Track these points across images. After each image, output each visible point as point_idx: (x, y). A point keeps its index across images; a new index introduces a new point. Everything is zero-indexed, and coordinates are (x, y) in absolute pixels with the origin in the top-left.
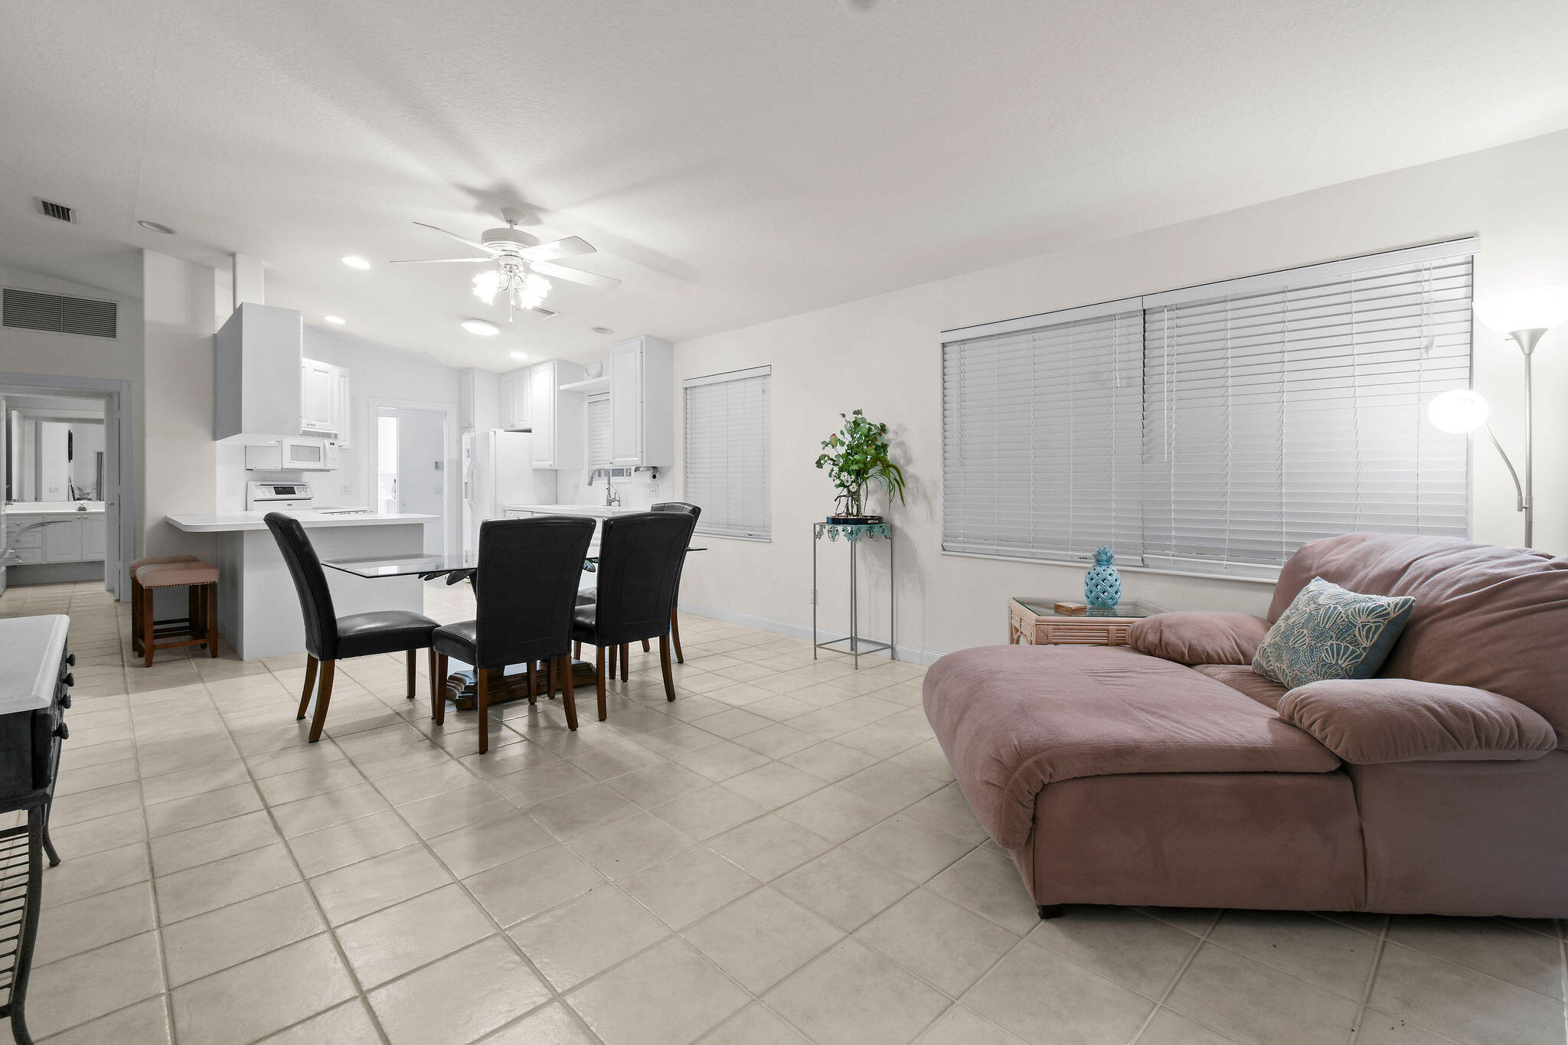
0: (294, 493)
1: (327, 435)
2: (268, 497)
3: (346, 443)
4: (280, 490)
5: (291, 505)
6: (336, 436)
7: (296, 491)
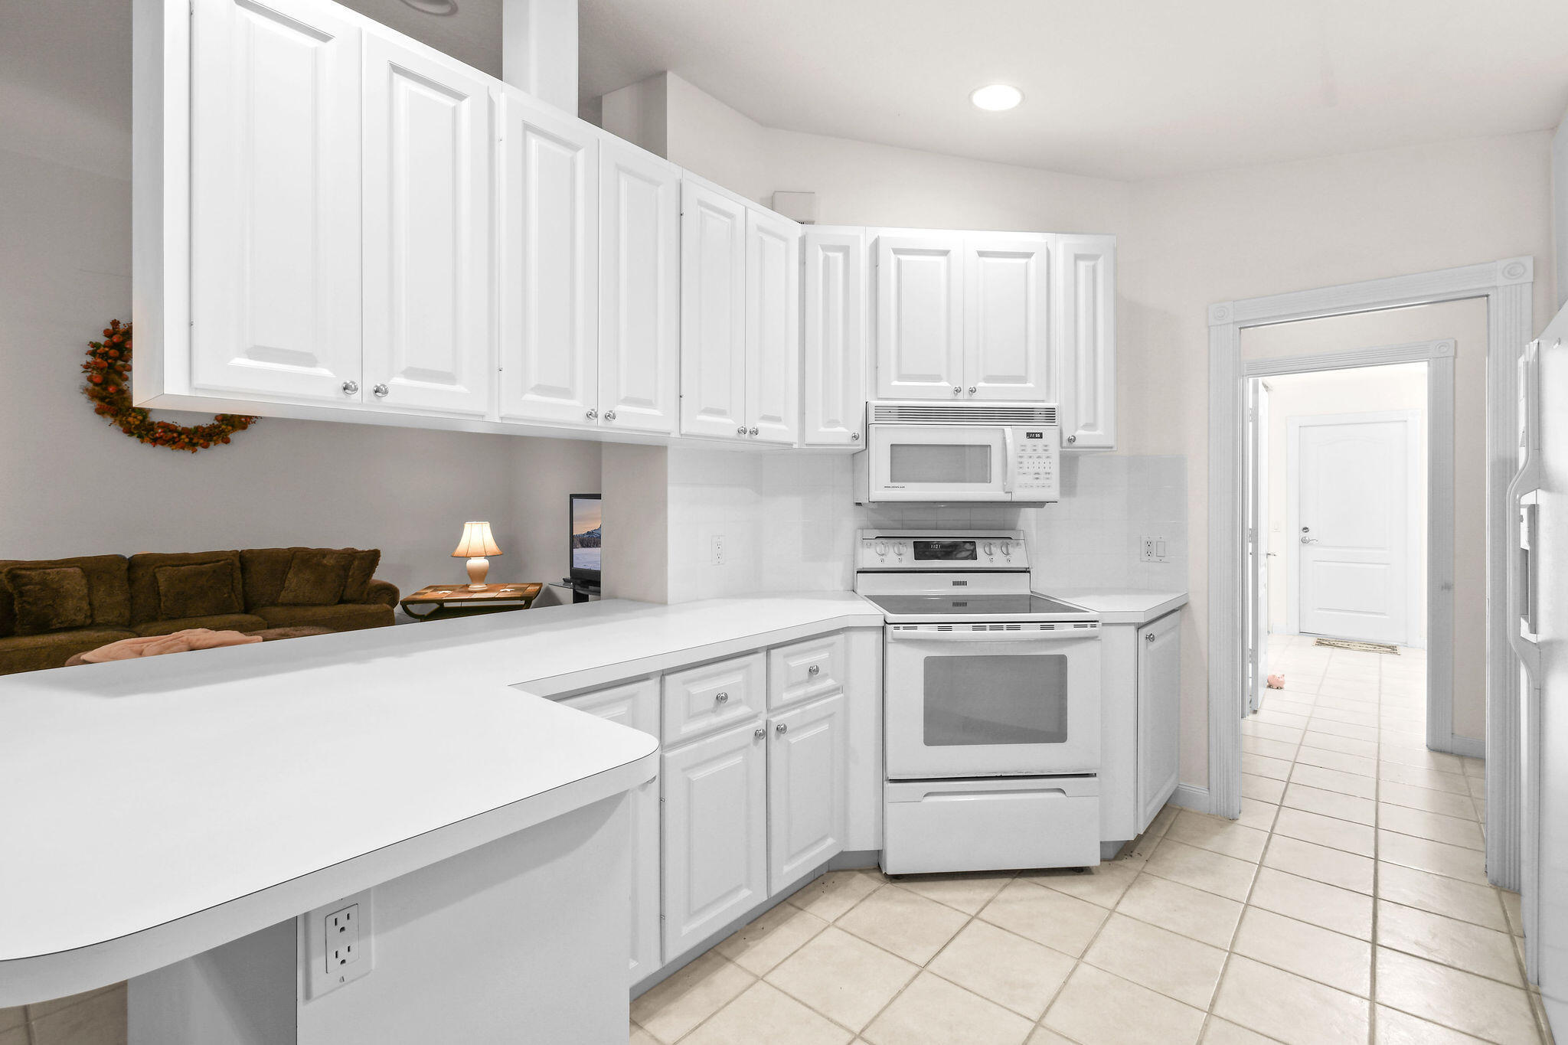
0: (973, 556)
1: (1023, 415)
2: (892, 562)
3: (1099, 432)
4: (923, 550)
5: (964, 583)
6: (1050, 415)
7: (980, 551)
